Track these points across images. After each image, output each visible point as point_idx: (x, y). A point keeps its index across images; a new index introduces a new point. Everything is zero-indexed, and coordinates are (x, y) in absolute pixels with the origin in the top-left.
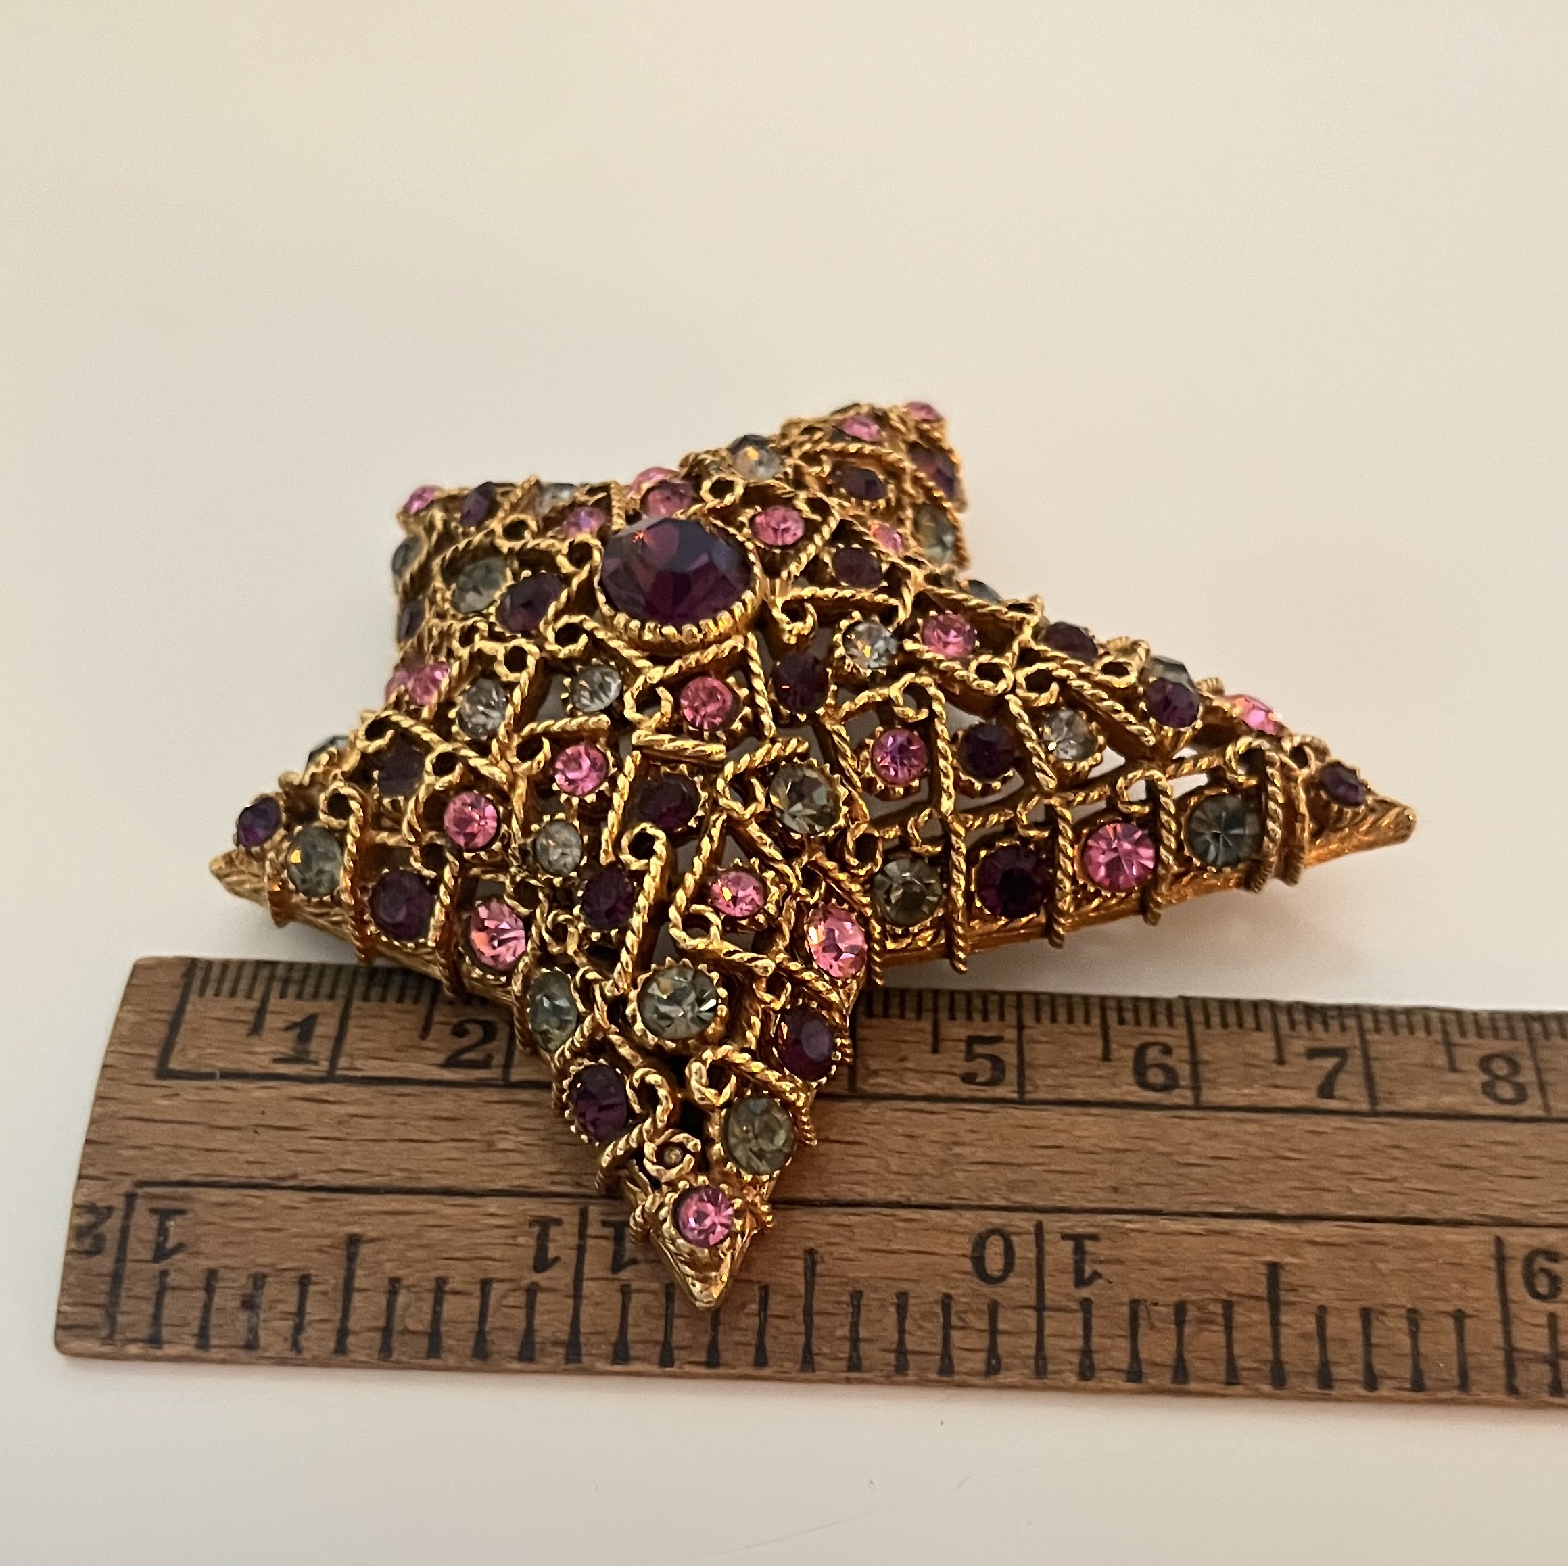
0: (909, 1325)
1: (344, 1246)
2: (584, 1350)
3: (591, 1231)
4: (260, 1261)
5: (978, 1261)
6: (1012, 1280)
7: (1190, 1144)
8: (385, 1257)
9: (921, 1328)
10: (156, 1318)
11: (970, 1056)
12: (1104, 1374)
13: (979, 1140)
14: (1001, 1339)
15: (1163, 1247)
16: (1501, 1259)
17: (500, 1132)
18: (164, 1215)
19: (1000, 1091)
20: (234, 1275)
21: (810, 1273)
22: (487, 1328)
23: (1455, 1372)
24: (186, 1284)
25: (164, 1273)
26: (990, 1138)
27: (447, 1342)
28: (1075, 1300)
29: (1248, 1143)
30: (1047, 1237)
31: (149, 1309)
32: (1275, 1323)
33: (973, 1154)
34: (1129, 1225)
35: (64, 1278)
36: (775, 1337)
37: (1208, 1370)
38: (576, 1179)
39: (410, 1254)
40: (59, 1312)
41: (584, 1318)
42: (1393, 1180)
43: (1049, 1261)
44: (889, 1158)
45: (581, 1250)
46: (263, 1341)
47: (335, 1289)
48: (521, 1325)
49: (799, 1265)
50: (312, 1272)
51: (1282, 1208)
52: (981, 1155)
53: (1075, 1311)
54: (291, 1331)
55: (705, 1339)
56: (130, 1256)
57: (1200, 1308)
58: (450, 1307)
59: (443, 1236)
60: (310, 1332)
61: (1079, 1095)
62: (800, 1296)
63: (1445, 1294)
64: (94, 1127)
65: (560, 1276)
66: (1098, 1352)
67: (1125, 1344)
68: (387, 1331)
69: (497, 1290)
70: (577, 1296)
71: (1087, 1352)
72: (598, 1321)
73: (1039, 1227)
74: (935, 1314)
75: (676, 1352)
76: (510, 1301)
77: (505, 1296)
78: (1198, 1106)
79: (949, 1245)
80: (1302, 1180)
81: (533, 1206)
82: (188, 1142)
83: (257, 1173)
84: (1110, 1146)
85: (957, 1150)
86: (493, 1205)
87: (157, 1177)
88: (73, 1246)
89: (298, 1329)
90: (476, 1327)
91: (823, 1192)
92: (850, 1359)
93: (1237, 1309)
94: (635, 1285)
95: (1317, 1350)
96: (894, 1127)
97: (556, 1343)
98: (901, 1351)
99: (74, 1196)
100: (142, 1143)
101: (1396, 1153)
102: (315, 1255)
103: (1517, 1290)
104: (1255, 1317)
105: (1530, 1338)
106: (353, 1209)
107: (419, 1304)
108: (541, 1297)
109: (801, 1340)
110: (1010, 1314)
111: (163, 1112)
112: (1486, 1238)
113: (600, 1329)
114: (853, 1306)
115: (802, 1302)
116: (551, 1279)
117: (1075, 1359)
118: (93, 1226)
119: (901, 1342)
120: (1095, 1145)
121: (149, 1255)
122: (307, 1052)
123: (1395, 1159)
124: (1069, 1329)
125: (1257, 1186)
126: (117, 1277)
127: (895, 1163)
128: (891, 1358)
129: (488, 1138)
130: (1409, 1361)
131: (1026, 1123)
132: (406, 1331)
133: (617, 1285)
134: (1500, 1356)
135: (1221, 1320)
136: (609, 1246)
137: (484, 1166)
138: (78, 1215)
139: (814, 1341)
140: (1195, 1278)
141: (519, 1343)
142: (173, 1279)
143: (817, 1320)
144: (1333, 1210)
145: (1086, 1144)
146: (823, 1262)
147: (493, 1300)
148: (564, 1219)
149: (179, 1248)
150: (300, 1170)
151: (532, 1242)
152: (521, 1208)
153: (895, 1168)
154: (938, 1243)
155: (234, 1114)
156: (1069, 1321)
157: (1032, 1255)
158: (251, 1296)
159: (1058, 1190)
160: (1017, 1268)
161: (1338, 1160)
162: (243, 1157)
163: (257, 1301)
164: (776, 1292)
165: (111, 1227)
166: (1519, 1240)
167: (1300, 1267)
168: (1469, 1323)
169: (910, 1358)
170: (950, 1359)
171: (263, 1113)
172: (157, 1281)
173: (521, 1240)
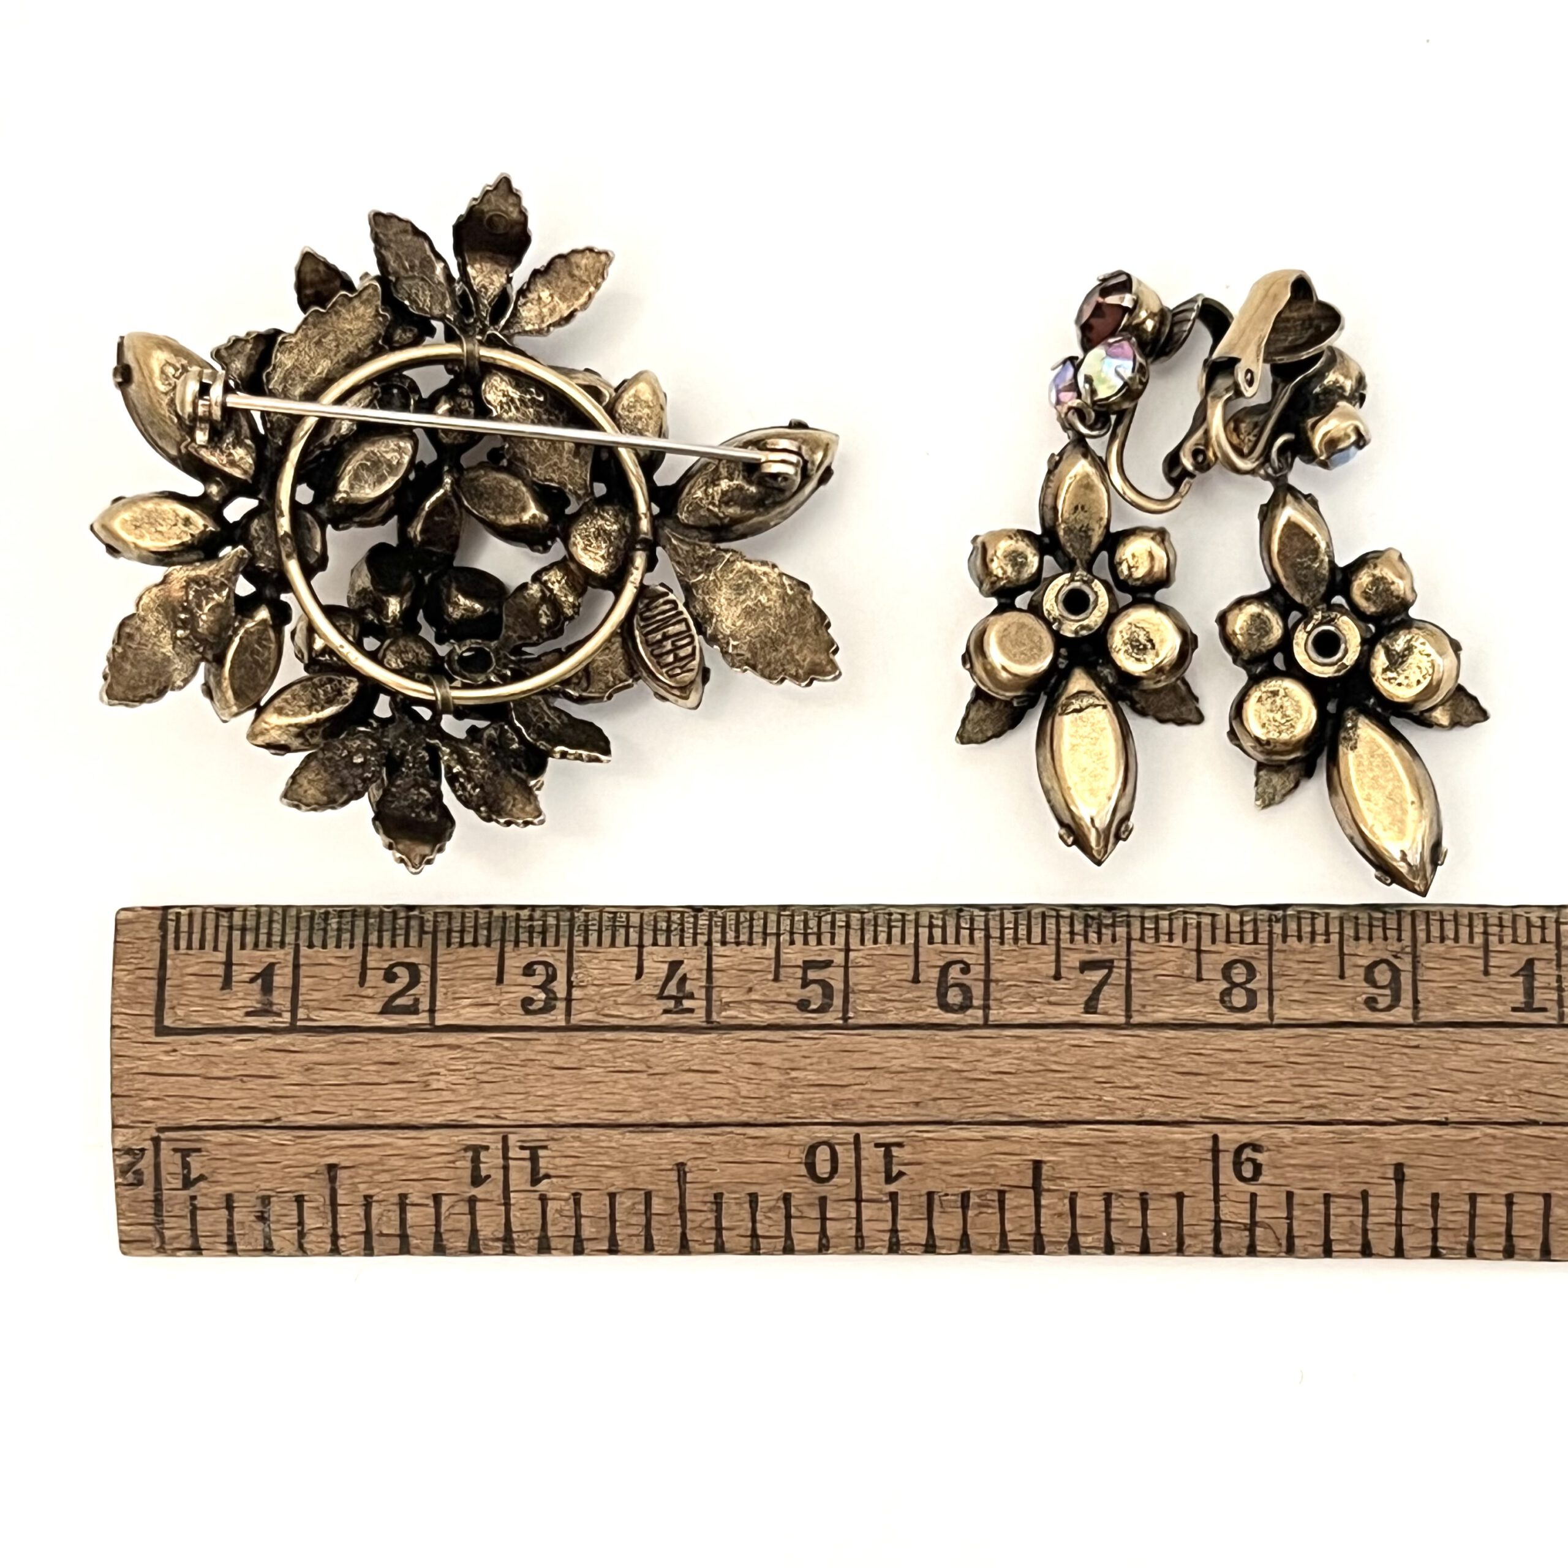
0: (758, 1218)
1: (326, 1172)
2: (516, 1244)
3: (511, 1154)
4: (263, 1186)
5: (811, 1167)
6: (835, 1180)
7: (978, 1061)
8: (357, 1180)
9: (769, 1218)
10: (194, 1230)
11: (806, 983)
12: (907, 1248)
13: (811, 1064)
14: (828, 1223)
15: (951, 1151)
16: (1216, 1151)
17: (432, 1074)
18: (185, 1153)
19: (828, 1018)
20: (247, 1198)
21: (682, 1181)
22: (442, 1230)
23: (1174, 1238)
24: (213, 1206)
25: (193, 1198)
26: (818, 1063)
27: (414, 1242)
28: (885, 1194)
29: (1022, 1059)
30: (863, 1146)
31: (186, 1223)
32: (1038, 1206)
33: (805, 1079)
34: (926, 1135)
35: (118, 1205)
36: (659, 1229)
37: (987, 1243)
38: (496, 1112)
39: (376, 1177)
40: (120, 1231)
41: (512, 1219)
42: (1136, 1087)
43: (864, 1163)
44: (739, 1084)
45: (506, 1168)
46: (276, 1246)
47: (324, 1205)
48: (467, 1229)
49: (674, 1176)
50: (304, 1193)
51: (1048, 1115)
52: (812, 1077)
53: (886, 1201)
54: (296, 1237)
55: (607, 1232)
56: (165, 1186)
57: (979, 1197)
58: (411, 1215)
59: (402, 1163)
60: (310, 1237)
61: (891, 1018)
62: (675, 1198)
63: (1169, 1181)
64: (117, 1083)
65: (491, 1190)
66: (903, 1231)
67: (925, 1223)
68: (368, 1233)
69: (446, 1201)
70: (507, 1204)
71: (894, 1231)
72: (524, 1221)
73: (857, 1137)
74: (779, 1207)
75: (586, 1244)
76: (456, 1210)
77: (452, 1206)
78: (986, 1025)
79: (788, 1156)
80: (1062, 1090)
81: (465, 1137)
82: (193, 1092)
83: (250, 1118)
84: (914, 1065)
85: (794, 1074)
86: (433, 1137)
87: (172, 1123)
88: (120, 1180)
89: (301, 1235)
90: (433, 1229)
91: (688, 1116)
92: (716, 1244)
93: (1007, 1196)
94: (551, 1195)
95: (1070, 1225)
96: (742, 1056)
97: (497, 1240)
98: (754, 1235)
99: (113, 1142)
100: (155, 1094)
101: (1142, 1062)
102: (306, 1180)
103: (1227, 1173)
104: (1023, 1201)
105: (1234, 1211)
106: (327, 1144)
107: (390, 1214)
108: (479, 1206)
109: (679, 1230)
110: (836, 1205)
111: (169, 1068)
112: (1206, 1135)
113: (527, 1228)
114: (716, 1203)
115: (678, 1203)
116: (487, 1192)
117: (886, 1236)
118: (132, 1164)
119: (754, 1229)
120: (903, 1065)
121: (180, 1186)
122: (271, 1004)
123: (1141, 1068)
124: (881, 1215)
125: (1027, 1097)
126: (158, 1201)
127: (745, 1089)
128: (746, 1241)
129: (425, 1078)
130: (1141, 1230)
131: (849, 1047)
132: (381, 1234)
133: (537, 1195)
134: (1211, 1225)
135: (996, 1204)
136: (528, 1164)
137: (424, 1104)
138: (119, 1156)
139: (688, 1231)
140: (976, 1174)
141: (467, 1240)
142: (200, 1202)
143: (689, 1216)
144: (1087, 1116)
145: (895, 1064)
146: (691, 1172)
147: (444, 1209)
148: (492, 1146)
149: (201, 1178)
150: (281, 1113)
151: (468, 1164)
152: (456, 1139)
153: (744, 1093)
154: (780, 1154)
155: (225, 1067)
156: (880, 1209)
157: (853, 1160)
158: (262, 1212)
159: (872, 1106)
160: (840, 1170)
161: (1094, 1070)
162: (236, 1104)
163: (266, 1215)
164: (657, 1196)
165: (146, 1164)
166: (1230, 1136)
167: (1058, 1163)
168: (1186, 1200)
169: (761, 1240)
170: (792, 1240)
171: (245, 1064)
172: (188, 1203)
173: (458, 1164)
